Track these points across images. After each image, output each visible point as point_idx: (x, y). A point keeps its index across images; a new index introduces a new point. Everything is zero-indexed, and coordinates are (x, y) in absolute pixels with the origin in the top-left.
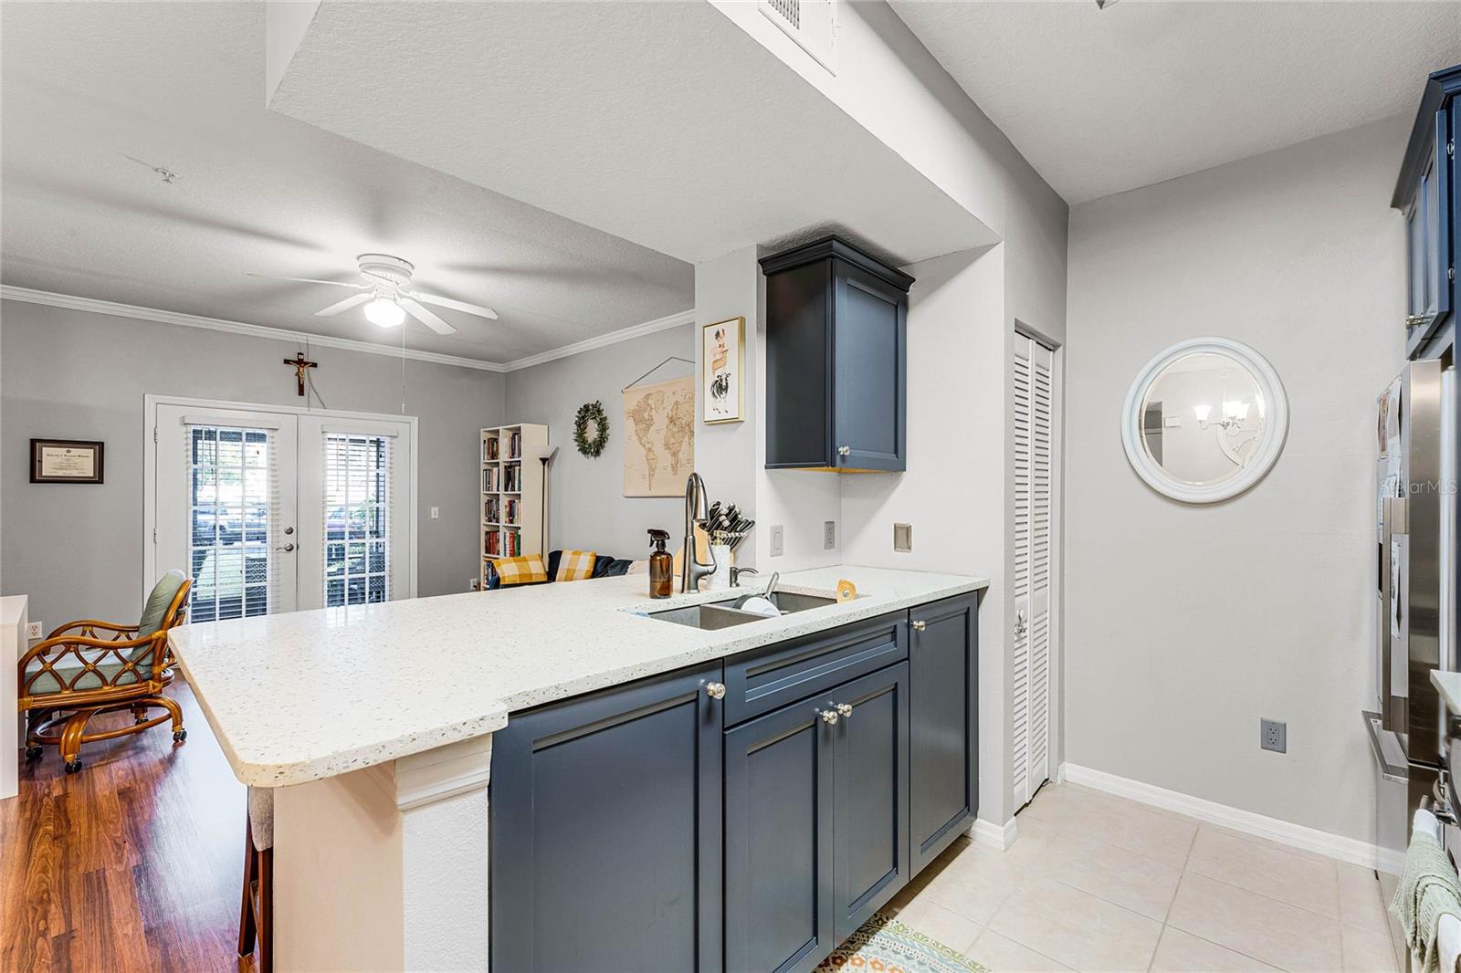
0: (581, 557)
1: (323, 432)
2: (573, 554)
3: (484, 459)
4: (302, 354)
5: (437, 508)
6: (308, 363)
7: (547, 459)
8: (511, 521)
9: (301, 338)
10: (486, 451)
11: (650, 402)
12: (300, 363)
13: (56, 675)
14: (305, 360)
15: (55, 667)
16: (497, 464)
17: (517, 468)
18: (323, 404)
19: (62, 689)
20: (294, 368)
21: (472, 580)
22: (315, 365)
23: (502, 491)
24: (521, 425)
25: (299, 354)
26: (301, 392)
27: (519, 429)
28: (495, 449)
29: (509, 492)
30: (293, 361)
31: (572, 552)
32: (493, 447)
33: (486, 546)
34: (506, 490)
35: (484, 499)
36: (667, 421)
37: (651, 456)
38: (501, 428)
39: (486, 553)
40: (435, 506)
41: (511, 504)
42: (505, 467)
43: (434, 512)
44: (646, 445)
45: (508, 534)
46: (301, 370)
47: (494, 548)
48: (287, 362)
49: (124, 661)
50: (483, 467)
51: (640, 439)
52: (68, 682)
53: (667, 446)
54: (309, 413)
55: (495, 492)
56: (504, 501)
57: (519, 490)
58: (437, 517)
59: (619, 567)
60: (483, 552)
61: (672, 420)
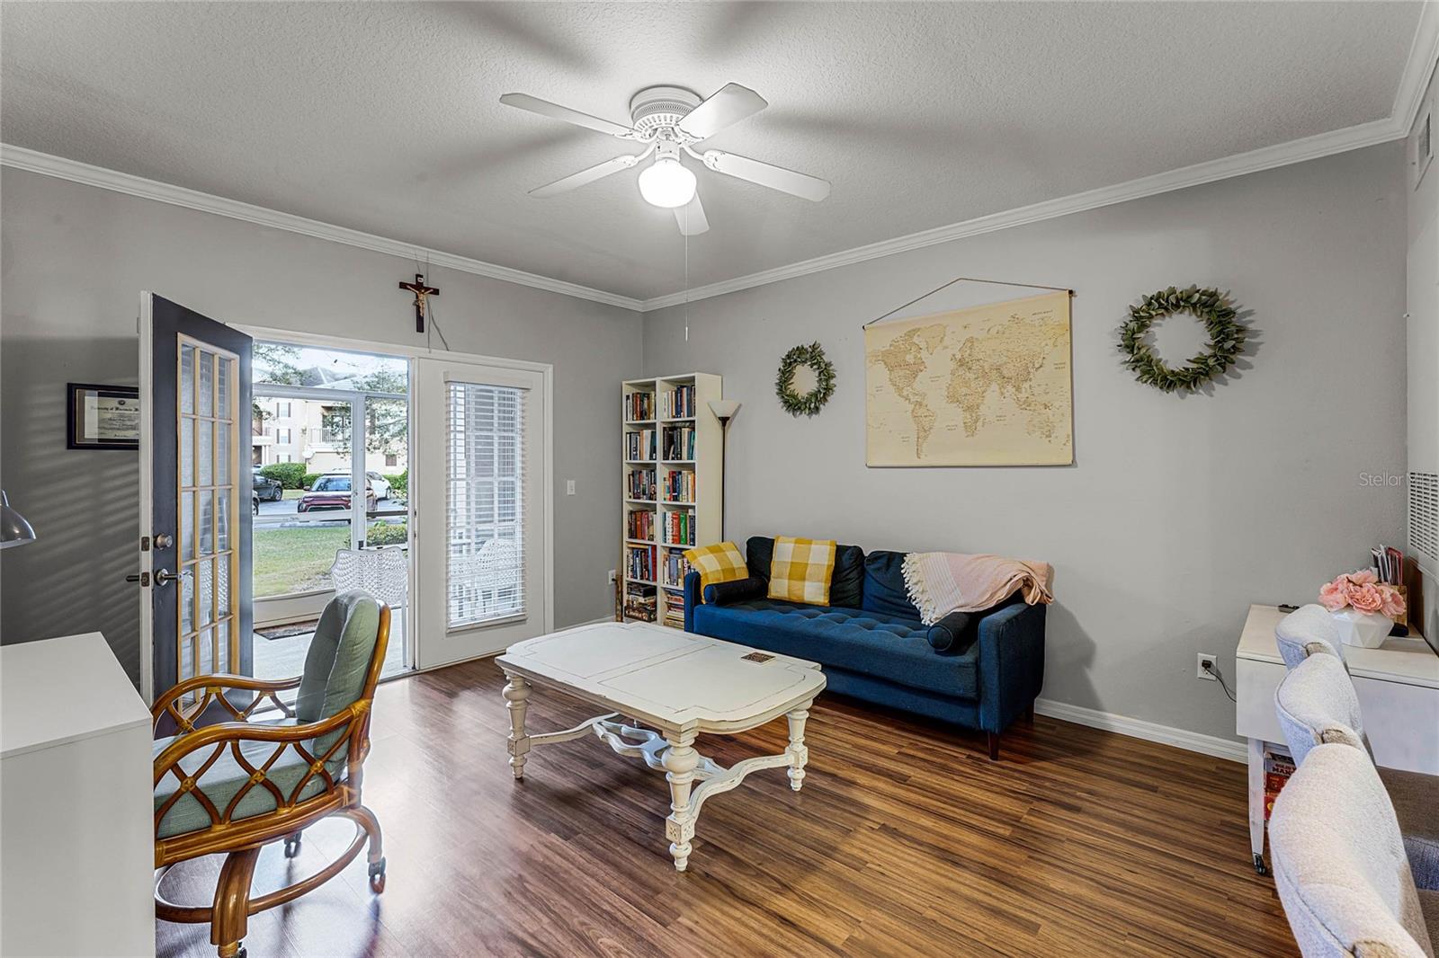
0: (813, 546)
1: (446, 382)
2: (796, 542)
3: (629, 420)
4: (421, 276)
5: (573, 482)
6: (427, 289)
7: (728, 418)
8: (676, 499)
9: (421, 254)
10: (630, 409)
11: (915, 339)
12: (419, 287)
13: (201, 797)
14: (425, 285)
15: (200, 783)
16: (653, 426)
17: (686, 431)
18: (446, 344)
19: (213, 822)
20: (410, 296)
21: (610, 572)
22: (436, 292)
23: (659, 460)
24: (696, 374)
25: (418, 276)
26: (420, 328)
27: (693, 379)
28: (646, 406)
29: (670, 461)
30: (411, 285)
31: (793, 539)
32: (642, 405)
33: (630, 530)
34: (666, 457)
35: (627, 470)
36: (953, 365)
37: (920, 412)
38: (658, 380)
39: (630, 537)
40: (571, 479)
41: (675, 478)
42: (664, 428)
43: (571, 484)
44: (911, 397)
45: (669, 515)
46: (421, 297)
47: (643, 532)
48: (403, 286)
49: (310, 760)
50: (626, 429)
51: (899, 390)
52: (221, 808)
53: (953, 398)
54: (429, 355)
55: (646, 459)
56: (662, 472)
57: (691, 456)
58: (573, 493)
59: (884, 561)
60: (626, 538)
61: (962, 363)
